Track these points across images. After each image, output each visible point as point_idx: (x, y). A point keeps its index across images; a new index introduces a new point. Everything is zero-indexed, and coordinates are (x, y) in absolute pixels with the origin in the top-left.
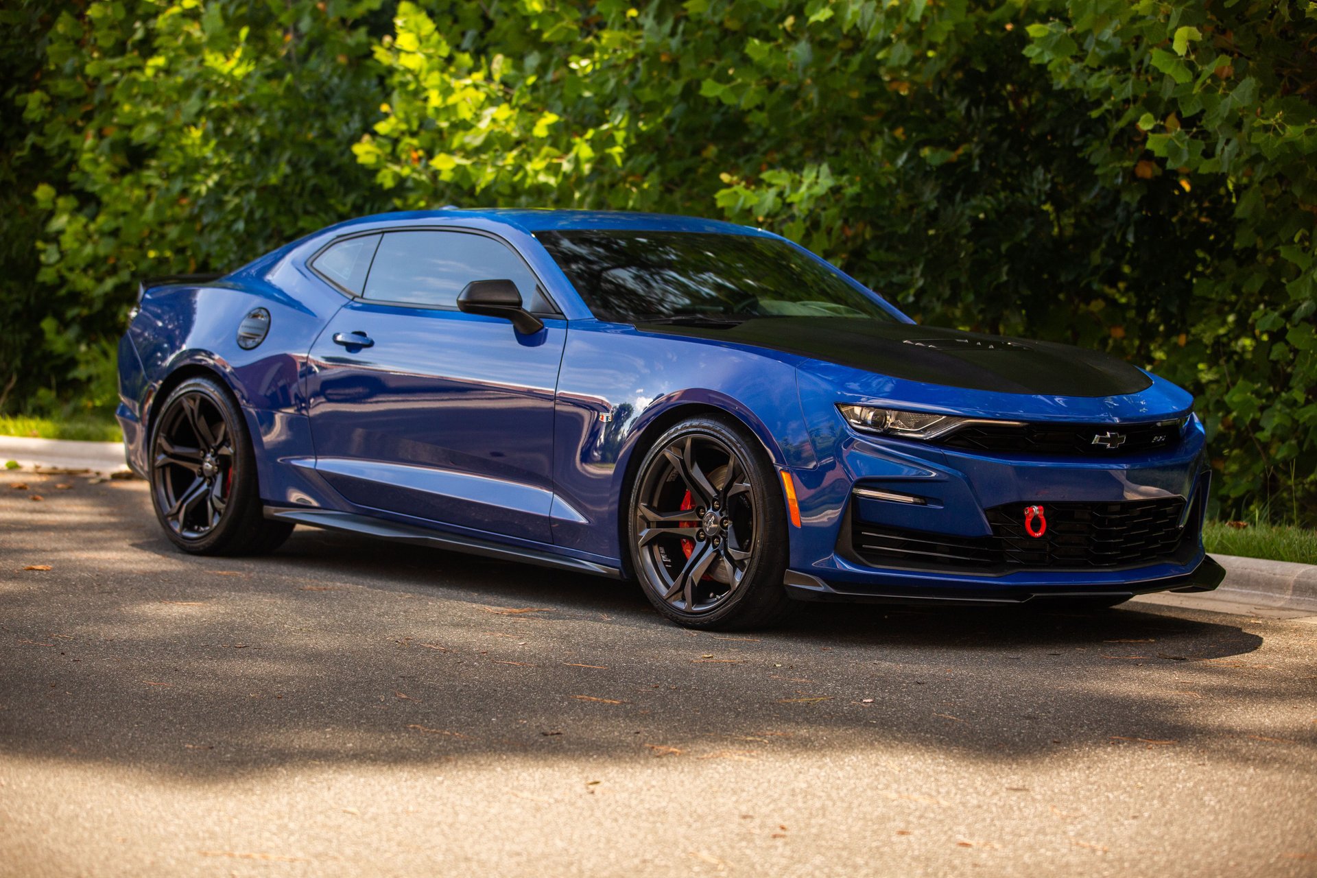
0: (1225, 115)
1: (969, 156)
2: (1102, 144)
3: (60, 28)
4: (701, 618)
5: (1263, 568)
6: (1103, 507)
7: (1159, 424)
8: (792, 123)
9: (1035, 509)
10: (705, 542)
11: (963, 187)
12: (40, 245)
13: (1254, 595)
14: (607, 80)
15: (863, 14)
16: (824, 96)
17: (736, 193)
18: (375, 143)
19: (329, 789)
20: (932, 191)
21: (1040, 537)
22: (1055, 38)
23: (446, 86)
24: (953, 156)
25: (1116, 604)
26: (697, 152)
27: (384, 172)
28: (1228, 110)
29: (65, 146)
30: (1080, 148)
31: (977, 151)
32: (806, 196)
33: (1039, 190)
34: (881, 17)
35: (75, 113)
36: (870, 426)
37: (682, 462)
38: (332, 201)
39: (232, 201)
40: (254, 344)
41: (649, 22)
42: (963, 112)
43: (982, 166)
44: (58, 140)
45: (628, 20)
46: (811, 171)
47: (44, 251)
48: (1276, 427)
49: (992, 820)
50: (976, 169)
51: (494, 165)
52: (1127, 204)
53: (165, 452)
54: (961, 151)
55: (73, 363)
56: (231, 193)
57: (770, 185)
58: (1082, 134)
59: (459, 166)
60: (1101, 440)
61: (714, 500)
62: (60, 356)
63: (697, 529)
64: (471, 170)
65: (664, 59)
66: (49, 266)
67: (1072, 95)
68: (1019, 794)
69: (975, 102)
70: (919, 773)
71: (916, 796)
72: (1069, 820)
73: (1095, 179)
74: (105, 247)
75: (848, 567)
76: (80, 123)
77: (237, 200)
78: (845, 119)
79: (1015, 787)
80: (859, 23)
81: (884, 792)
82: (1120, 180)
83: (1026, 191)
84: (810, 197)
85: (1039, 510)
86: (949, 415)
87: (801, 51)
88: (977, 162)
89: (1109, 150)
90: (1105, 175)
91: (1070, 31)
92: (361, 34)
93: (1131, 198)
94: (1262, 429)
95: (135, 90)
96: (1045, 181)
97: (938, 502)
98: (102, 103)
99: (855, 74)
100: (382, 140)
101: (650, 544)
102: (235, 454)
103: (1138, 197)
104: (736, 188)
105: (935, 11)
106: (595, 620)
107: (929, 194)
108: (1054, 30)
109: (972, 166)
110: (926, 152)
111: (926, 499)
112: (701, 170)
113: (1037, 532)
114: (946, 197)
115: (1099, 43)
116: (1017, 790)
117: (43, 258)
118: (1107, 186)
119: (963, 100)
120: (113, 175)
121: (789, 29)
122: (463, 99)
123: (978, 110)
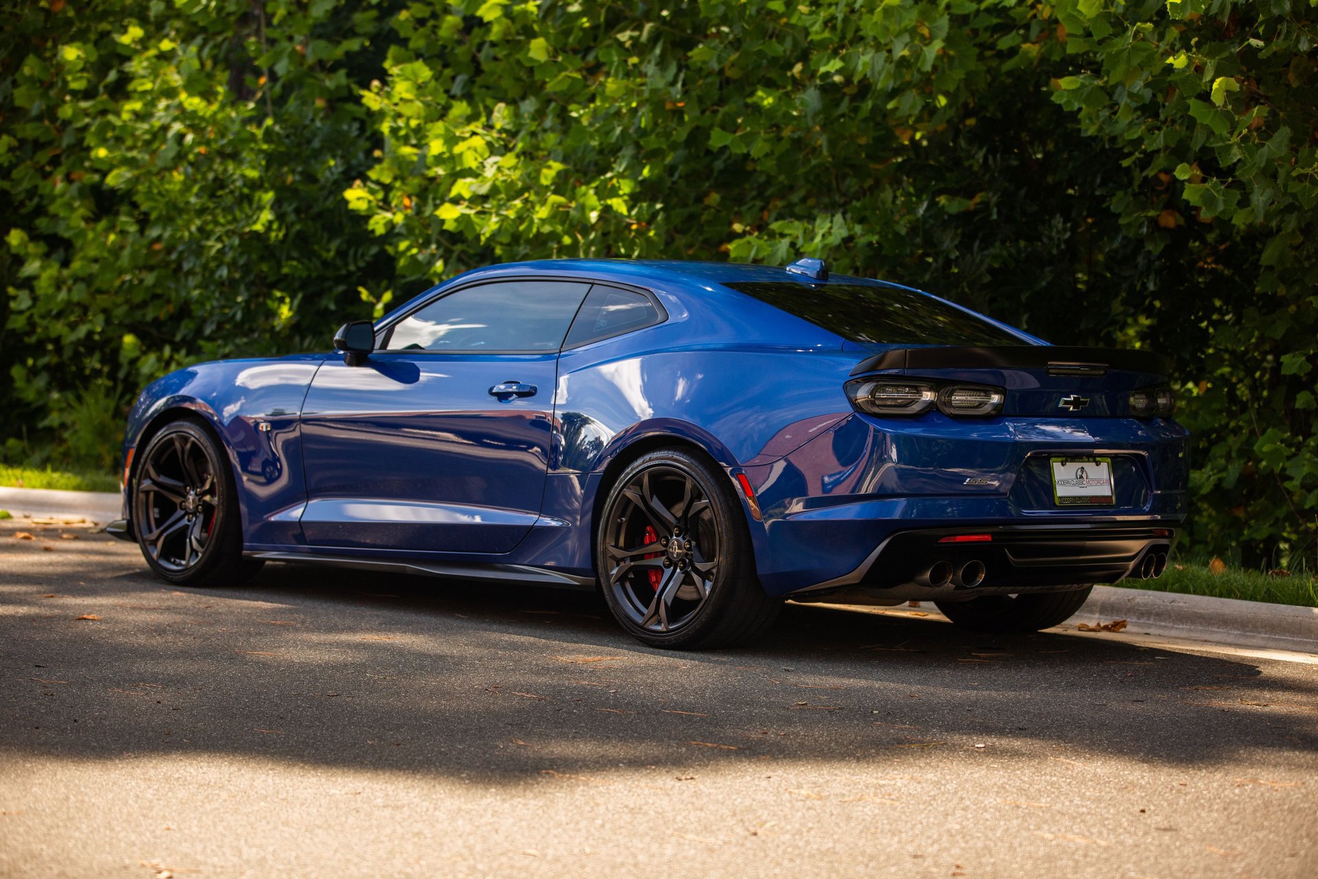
0: (1263, 165)
1: (986, 205)
2: (1126, 194)
3: (27, 70)
8: (801, 171)
11: (980, 235)
12: (11, 291)
13: (1307, 643)
14: (613, 129)
15: (873, 64)
16: (832, 143)
17: (749, 243)
18: (366, 189)
19: (497, 831)
20: (952, 239)
22: (1086, 91)
23: (450, 135)
24: (971, 204)
26: (699, 199)
27: (376, 218)
28: (1264, 159)
29: (32, 192)
30: (1103, 198)
31: (994, 200)
32: (820, 246)
33: (1059, 239)
34: (891, 67)
35: (43, 157)
38: (316, 247)
39: (214, 246)
41: (650, 69)
42: (981, 161)
43: (999, 213)
44: (26, 185)
45: (630, 67)
46: (823, 222)
47: (14, 298)
48: (1305, 478)
49: (1156, 858)
50: (995, 217)
51: (498, 214)
52: (1149, 252)
54: (978, 199)
55: (43, 411)
56: (213, 238)
57: (782, 235)
58: (1103, 184)
59: (463, 215)
62: (28, 404)
64: (475, 219)
65: (669, 106)
66: (21, 312)
67: (1093, 144)
68: (1169, 833)
69: (992, 151)
70: (1063, 814)
71: (1070, 836)
72: (1230, 858)
73: (1118, 229)
74: (79, 293)
76: (48, 169)
77: (219, 246)
78: (853, 167)
79: (1162, 827)
80: (869, 75)
81: (1037, 833)
82: (1145, 230)
83: (1045, 240)
84: (825, 246)
87: (811, 97)
88: (995, 210)
89: (1131, 198)
90: (1129, 225)
91: (1100, 83)
92: (341, 77)
93: (1154, 248)
94: (1290, 478)
95: (110, 134)
96: (1065, 230)
98: (71, 148)
99: (865, 120)
100: (373, 186)
103: (1161, 247)
104: (748, 238)
105: (945, 60)
107: (948, 242)
108: (1087, 83)
109: (990, 215)
110: (942, 200)
112: (704, 218)
114: (965, 245)
115: (1131, 95)
116: (1165, 830)
117: (13, 305)
118: (1131, 235)
119: (980, 148)
120: (87, 220)
121: (797, 76)
122: (469, 148)
123: (995, 158)
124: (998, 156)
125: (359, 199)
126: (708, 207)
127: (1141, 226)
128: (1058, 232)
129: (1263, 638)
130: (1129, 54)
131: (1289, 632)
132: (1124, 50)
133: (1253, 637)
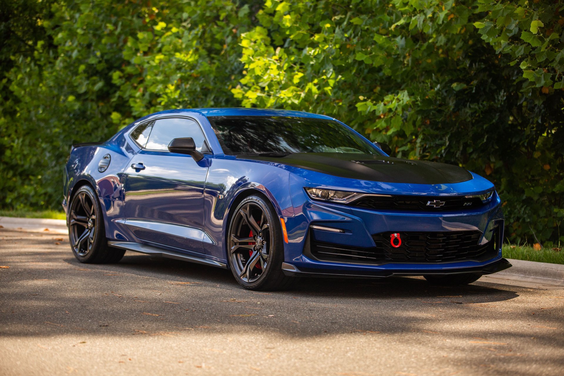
3: (129, 44)
4: (252, 285)
5: (553, 267)
6: (434, 234)
7: (466, 197)
9: (396, 235)
10: (256, 251)
11: (470, 100)
17: (366, 104)
20: (453, 101)
21: (398, 248)
22: (488, 29)
23: (250, 60)
24: (465, 86)
25: (471, 283)
26: (372, 90)
35: (135, 81)
36: (320, 197)
37: (246, 215)
40: (104, 170)
41: (336, 30)
43: (476, 90)
44: (128, 93)
46: (400, 94)
50: (474, 91)
51: (275, 96)
53: (74, 219)
59: (259, 97)
60: (430, 204)
61: (260, 232)
63: (254, 246)
64: (265, 98)
65: (348, 47)
69: (474, 61)
75: (308, 261)
76: (136, 85)
80: (418, 26)
82: (531, 94)
83: (496, 101)
85: (397, 235)
86: (357, 192)
90: (525, 92)
93: (538, 102)
97: (350, 231)
99: (425, 50)
100: (244, 87)
101: (236, 252)
102: (96, 218)
104: (366, 102)
105: (454, 20)
106: (213, 286)
107: (451, 103)
108: (487, 25)
109: (472, 91)
110: (454, 85)
111: (344, 230)
113: (397, 245)
118: (527, 97)
119: (468, 60)
121: (393, 30)
122: (257, 66)
123: (475, 65)
124: (477, 64)
125: (239, 93)
126: (375, 93)
127: (529, 93)
128: (501, 97)
129: (532, 278)
130: (503, 11)
131: (542, 275)
132: (501, 9)
133: (528, 278)
